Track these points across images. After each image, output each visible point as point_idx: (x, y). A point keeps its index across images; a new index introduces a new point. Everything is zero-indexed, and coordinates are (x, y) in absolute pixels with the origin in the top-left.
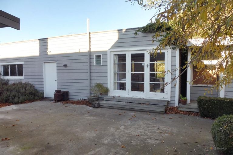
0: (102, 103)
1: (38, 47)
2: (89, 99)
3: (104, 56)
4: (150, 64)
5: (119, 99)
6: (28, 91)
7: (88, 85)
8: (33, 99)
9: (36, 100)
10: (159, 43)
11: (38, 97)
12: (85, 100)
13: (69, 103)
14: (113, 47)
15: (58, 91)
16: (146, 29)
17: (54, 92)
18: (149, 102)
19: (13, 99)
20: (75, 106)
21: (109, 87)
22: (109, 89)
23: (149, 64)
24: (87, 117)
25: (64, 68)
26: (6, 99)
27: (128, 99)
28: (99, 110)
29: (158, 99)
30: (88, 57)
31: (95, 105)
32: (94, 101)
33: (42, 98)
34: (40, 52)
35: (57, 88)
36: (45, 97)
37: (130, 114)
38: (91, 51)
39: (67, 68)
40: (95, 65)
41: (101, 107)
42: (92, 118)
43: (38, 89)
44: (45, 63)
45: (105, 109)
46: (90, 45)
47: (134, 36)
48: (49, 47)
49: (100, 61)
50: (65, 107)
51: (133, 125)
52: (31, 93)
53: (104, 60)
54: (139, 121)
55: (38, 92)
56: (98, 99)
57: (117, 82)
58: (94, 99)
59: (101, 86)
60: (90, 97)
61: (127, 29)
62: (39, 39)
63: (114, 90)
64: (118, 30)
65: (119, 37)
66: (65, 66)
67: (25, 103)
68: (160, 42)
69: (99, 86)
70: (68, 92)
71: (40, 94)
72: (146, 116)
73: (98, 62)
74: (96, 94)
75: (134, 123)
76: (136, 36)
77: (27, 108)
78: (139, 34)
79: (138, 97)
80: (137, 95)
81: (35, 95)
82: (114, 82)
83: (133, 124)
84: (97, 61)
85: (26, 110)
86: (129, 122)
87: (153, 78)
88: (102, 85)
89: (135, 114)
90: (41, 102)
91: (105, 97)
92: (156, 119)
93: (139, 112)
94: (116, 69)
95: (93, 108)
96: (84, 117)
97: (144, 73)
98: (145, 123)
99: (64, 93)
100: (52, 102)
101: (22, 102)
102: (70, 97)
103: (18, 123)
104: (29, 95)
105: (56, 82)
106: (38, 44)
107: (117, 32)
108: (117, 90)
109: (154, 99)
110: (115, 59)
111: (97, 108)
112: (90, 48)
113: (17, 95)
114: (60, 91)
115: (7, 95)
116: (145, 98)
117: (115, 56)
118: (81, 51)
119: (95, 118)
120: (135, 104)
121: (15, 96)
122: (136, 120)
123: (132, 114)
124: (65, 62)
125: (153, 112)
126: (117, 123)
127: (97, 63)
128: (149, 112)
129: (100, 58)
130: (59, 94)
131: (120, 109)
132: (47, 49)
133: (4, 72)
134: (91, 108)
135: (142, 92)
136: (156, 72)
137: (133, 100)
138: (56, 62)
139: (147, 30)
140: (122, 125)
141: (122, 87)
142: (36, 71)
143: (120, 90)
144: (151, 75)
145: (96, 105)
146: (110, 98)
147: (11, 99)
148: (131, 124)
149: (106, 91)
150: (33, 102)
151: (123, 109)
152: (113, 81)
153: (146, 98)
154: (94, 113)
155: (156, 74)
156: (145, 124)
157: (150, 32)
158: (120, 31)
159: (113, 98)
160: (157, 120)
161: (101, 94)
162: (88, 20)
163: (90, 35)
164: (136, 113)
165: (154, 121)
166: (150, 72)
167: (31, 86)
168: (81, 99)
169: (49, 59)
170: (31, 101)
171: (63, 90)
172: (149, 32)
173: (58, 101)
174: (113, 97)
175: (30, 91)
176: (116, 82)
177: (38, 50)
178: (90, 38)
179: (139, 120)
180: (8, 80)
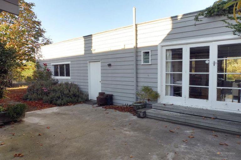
0: (149, 112)
1: (83, 46)
2: (134, 105)
3: (154, 53)
4: (218, 61)
5: (172, 108)
6: (72, 93)
7: (134, 88)
8: (77, 101)
9: (80, 103)
10: (234, 30)
11: (82, 99)
12: (130, 105)
13: (112, 108)
14: (165, 40)
15: (101, 94)
16: (212, 11)
17: (97, 95)
18: (216, 116)
19: (56, 100)
20: (118, 113)
21: (159, 91)
22: (160, 95)
23: (216, 62)
24: (126, 131)
25: (108, 68)
26: (51, 100)
27: (183, 109)
28: (144, 121)
29: (230, 111)
30: (134, 54)
31: (139, 115)
32: (139, 108)
33: (86, 100)
34: (85, 51)
35: (102, 90)
36: (89, 99)
37: (185, 131)
38: (138, 46)
39: (112, 68)
40: (142, 64)
41: (147, 118)
42: (132, 133)
43: (84, 90)
44: (90, 62)
45: (153, 120)
46: (137, 39)
47: (194, 22)
48: (93, 45)
49: (149, 58)
50: (105, 114)
51: (188, 153)
52: (74, 95)
53: (154, 57)
54: (198, 146)
55: (83, 94)
56: (145, 106)
57: (171, 86)
58: (139, 105)
59: (149, 90)
60: (135, 103)
61: (184, 15)
62: (84, 37)
63: (166, 95)
64: (172, 17)
65: (173, 26)
66: (110, 65)
67: (68, 105)
68: (235, 28)
69: (147, 90)
70: (112, 95)
71: (84, 97)
72: (210, 137)
73: (146, 60)
74: (142, 100)
75: (190, 149)
76: (197, 23)
77: (67, 112)
78: (202, 19)
79: (199, 107)
80: (198, 104)
81: (79, 97)
82: (166, 85)
83: (188, 151)
84: (144, 59)
85: (64, 114)
86: (183, 146)
87: (220, 80)
88: (151, 88)
89: (192, 133)
90: (84, 105)
91: (153, 105)
92: (227, 145)
93: (200, 130)
94: (170, 68)
95: (138, 117)
96: (122, 131)
97: (209, 74)
98: (209, 151)
99: (108, 96)
100: (95, 105)
101: (65, 104)
102: (114, 101)
103: (47, 131)
104: (72, 97)
105: (101, 83)
106: (83, 42)
107: (171, 19)
108: (170, 95)
109: (223, 112)
110: (168, 55)
111: (143, 118)
112: (137, 44)
113: (61, 96)
114: (104, 93)
115: (52, 96)
116: (209, 108)
117: (167, 52)
118: (127, 47)
119: (136, 133)
120: (193, 116)
121: (59, 98)
122: (193, 143)
123: (189, 131)
124: (109, 61)
125: (221, 132)
126: (165, 146)
127: (145, 62)
128: (215, 131)
129: (149, 55)
130: (102, 97)
131: (172, 123)
132: (91, 47)
133: (54, 72)
134: (135, 118)
135: (205, 100)
136: (226, 72)
137: (191, 112)
138: (100, 61)
139: (214, 12)
140: (171, 152)
141: (177, 92)
142: (82, 72)
143: (174, 96)
144: (219, 76)
145: (142, 115)
146: (160, 107)
147: (55, 101)
148: (186, 151)
149: (156, 96)
150: (76, 105)
151: (176, 122)
152: (164, 84)
153: (211, 109)
154: (137, 126)
155: (226, 75)
156: (209, 154)
157: (219, 15)
158: (174, 18)
159: (163, 106)
160: (228, 147)
161: (149, 100)
162: (134, 9)
163: (136, 27)
164: (194, 131)
165: (223, 148)
166: (218, 72)
167: (76, 87)
168: (125, 104)
169: (94, 58)
170: (74, 103)
171: (107, 93)
172: (217, 15)
173: (100, 105)
174: (164, 104)
175: (74, 92)
176: (169, 85)
177: (83, 49)
178: (136, 31)
179: (199, 144)
180: (57, 80)
